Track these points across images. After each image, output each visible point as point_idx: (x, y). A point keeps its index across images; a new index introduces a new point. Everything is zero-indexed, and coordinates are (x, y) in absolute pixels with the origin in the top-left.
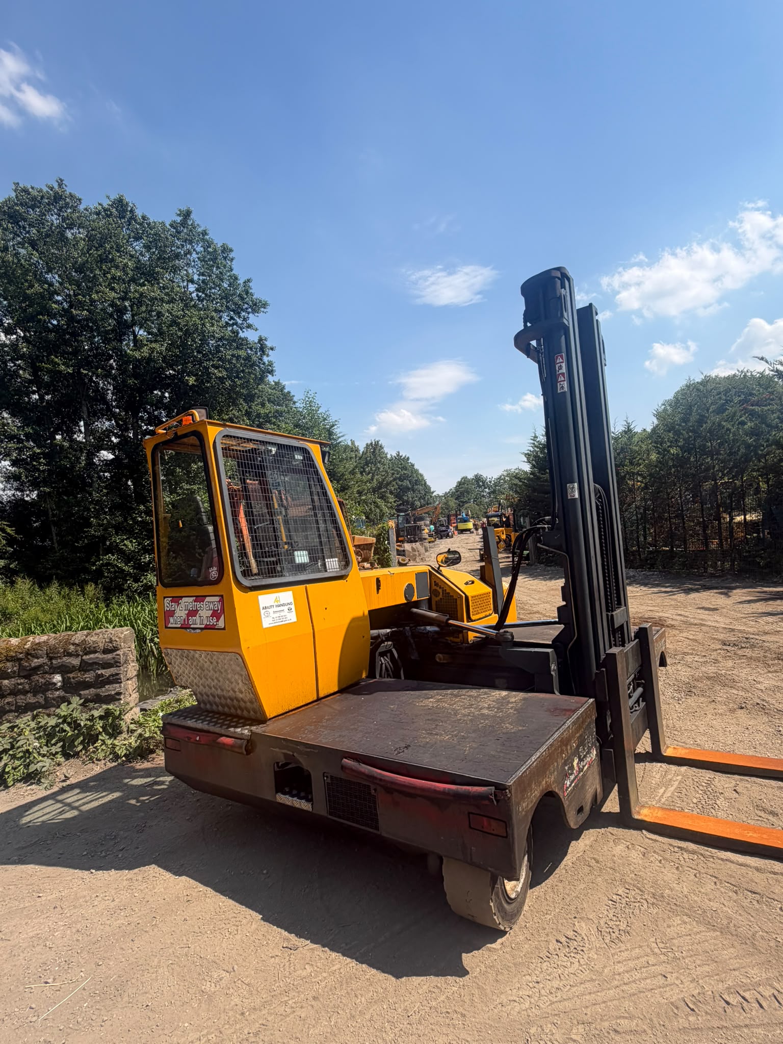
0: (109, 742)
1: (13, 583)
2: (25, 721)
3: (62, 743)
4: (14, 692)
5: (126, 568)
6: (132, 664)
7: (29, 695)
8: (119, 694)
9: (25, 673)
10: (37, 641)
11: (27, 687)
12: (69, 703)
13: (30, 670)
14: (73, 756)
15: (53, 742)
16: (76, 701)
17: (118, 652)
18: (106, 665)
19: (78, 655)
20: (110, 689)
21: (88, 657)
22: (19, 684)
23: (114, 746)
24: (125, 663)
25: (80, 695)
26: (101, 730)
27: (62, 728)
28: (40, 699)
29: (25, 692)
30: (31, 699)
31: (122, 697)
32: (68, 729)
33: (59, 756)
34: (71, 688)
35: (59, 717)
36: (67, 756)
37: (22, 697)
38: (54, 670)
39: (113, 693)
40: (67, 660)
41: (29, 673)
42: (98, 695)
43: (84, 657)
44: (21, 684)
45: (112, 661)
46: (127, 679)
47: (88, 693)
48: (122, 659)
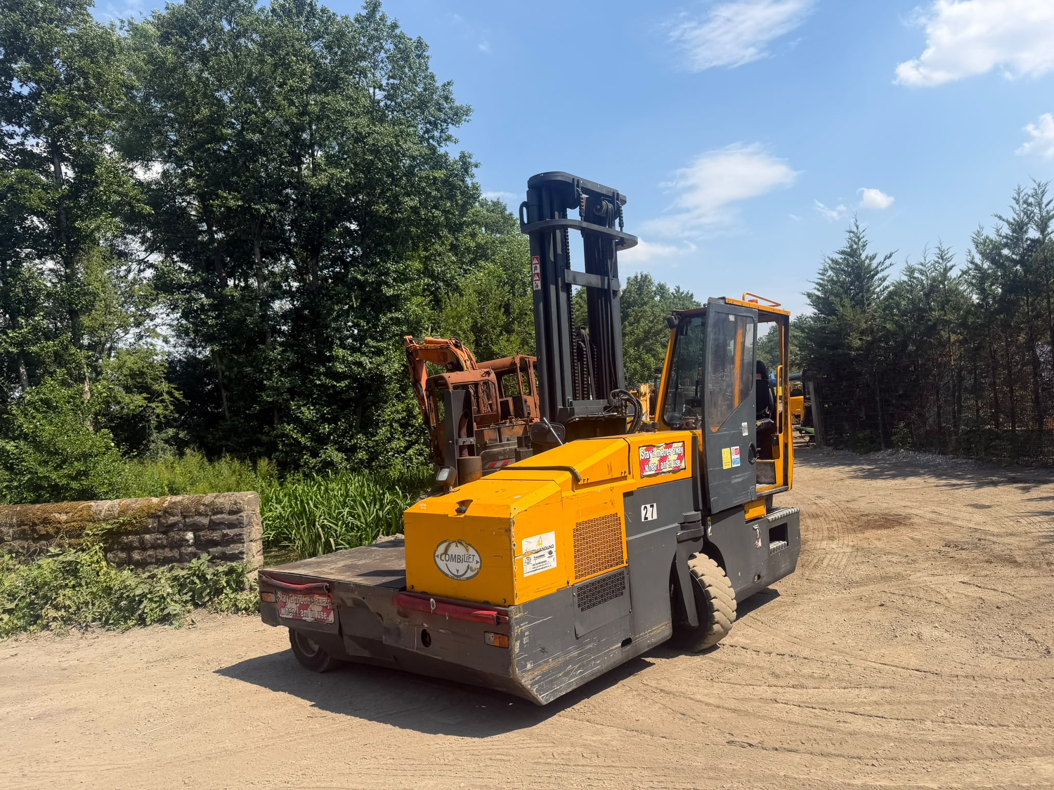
0: (232, 596)
1: (181, 454)
2: (162, 572)
3: (191, 594)
4: (155, 547)
5: (302, 440)
6: (256, 527)
7: (167, 550)
8: (242, 553)
9: (163, 529)
10: (173, 500)
11: (165, 542)
12: (199, 558)
13: (167, 526)
14: (201, 606)
15: (184, 592)
16: (205, 557)
17: (241, 514)
18: (231, 526)
19: (207, 515)
20: (235, 548)
21: (215, 517)
22: (158, 539)
23: (236, 600)
24: (248, 524)
25: (209, 553)
26: (225, 585)
27: (192, 581)
28: (176, 553)
29: (163, 547)
30: (168, 553)
31: (245, 556)
32: (197, 581)
33: (189, 605)
34: (202, 545)
35: (190, 568)
36: (196, 606)
37: (161, 551)
38: (187, 528)
39: (237, 552)
40: (198, 519)
41: (167, 529)
42: (224, 553)
43: (212, 517)
44: (160, 539)
45: (236, 522)
46: (251, 541)
47: (215, 550)
48: (245, 521)
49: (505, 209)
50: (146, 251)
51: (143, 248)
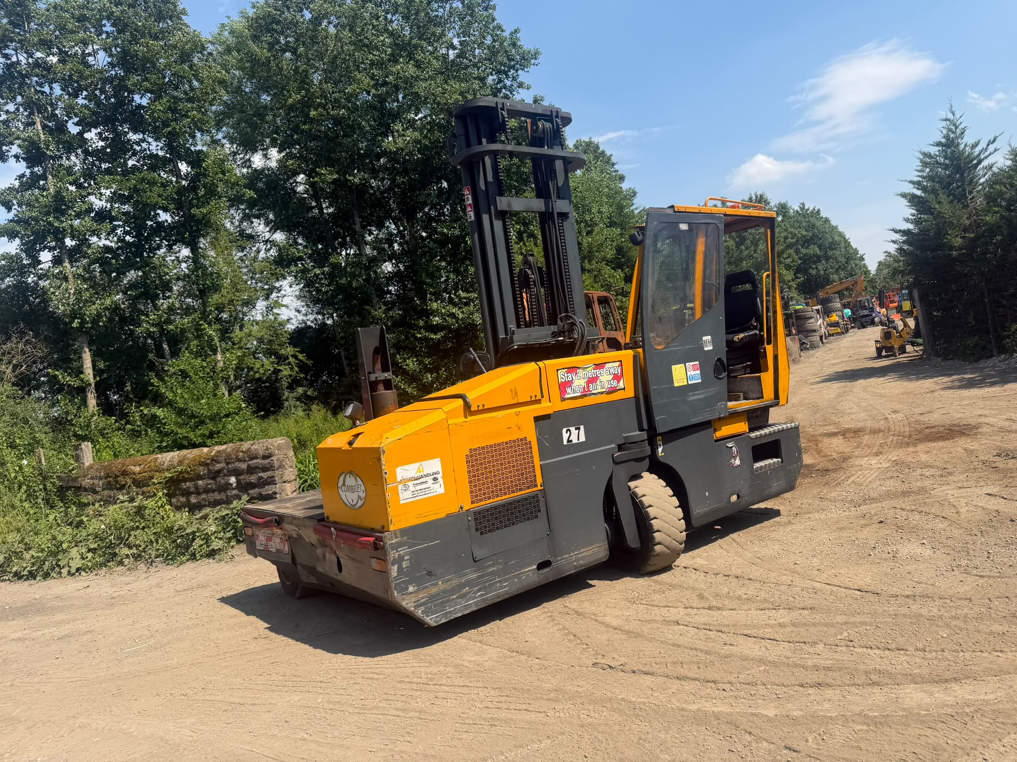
1: (309, 410)
2: (214, 513)
3: (233, 531)
4: (207, 491)
6: (290, 470)
7: (216, 493)
8: (275, 493)
9: (212, 475)
10: (219, 450)
11: (214, 486)
12: (240, 499)
13: (215, 473)
14: (242, 542)
15: (228, 529)
16: (245, 497)
17: (272, 458)
19: (245, 461)
20: (268, 490)
21: (252, 462)
22: (208, 484)
24: (280, 467)
25: (248, 494)
27: (235, 519)
28: (222, 496)
29: (213, 491)
30: (217, 496)
31: (278, 496)
32: (239, 520)
33: (231, 541)
34: (244, 487)
36: (238, 542)
37: (212, 495)
38: (230, 473)
39: (271, 492)
40: (238, 465)
41: (214, 475)
42: (260, 494)
44: (210, 484)
45: (268, 466)
46: (284, 482)
47: (254, 492)
48: (276, 464)
49: (598, 147)
50: (269, 231)
51: (268, 229)
